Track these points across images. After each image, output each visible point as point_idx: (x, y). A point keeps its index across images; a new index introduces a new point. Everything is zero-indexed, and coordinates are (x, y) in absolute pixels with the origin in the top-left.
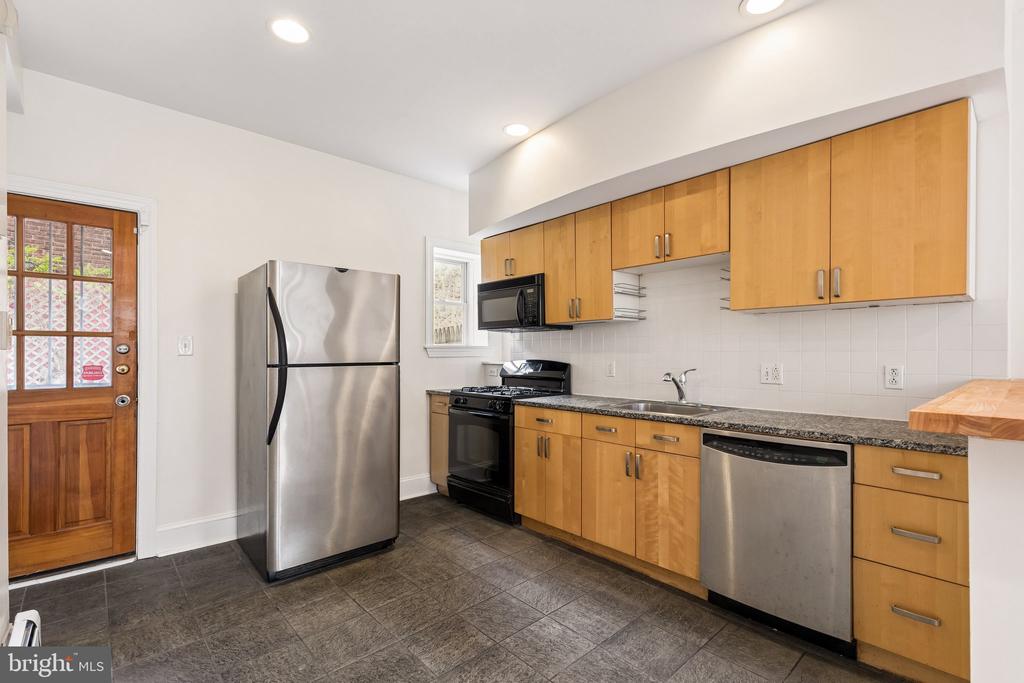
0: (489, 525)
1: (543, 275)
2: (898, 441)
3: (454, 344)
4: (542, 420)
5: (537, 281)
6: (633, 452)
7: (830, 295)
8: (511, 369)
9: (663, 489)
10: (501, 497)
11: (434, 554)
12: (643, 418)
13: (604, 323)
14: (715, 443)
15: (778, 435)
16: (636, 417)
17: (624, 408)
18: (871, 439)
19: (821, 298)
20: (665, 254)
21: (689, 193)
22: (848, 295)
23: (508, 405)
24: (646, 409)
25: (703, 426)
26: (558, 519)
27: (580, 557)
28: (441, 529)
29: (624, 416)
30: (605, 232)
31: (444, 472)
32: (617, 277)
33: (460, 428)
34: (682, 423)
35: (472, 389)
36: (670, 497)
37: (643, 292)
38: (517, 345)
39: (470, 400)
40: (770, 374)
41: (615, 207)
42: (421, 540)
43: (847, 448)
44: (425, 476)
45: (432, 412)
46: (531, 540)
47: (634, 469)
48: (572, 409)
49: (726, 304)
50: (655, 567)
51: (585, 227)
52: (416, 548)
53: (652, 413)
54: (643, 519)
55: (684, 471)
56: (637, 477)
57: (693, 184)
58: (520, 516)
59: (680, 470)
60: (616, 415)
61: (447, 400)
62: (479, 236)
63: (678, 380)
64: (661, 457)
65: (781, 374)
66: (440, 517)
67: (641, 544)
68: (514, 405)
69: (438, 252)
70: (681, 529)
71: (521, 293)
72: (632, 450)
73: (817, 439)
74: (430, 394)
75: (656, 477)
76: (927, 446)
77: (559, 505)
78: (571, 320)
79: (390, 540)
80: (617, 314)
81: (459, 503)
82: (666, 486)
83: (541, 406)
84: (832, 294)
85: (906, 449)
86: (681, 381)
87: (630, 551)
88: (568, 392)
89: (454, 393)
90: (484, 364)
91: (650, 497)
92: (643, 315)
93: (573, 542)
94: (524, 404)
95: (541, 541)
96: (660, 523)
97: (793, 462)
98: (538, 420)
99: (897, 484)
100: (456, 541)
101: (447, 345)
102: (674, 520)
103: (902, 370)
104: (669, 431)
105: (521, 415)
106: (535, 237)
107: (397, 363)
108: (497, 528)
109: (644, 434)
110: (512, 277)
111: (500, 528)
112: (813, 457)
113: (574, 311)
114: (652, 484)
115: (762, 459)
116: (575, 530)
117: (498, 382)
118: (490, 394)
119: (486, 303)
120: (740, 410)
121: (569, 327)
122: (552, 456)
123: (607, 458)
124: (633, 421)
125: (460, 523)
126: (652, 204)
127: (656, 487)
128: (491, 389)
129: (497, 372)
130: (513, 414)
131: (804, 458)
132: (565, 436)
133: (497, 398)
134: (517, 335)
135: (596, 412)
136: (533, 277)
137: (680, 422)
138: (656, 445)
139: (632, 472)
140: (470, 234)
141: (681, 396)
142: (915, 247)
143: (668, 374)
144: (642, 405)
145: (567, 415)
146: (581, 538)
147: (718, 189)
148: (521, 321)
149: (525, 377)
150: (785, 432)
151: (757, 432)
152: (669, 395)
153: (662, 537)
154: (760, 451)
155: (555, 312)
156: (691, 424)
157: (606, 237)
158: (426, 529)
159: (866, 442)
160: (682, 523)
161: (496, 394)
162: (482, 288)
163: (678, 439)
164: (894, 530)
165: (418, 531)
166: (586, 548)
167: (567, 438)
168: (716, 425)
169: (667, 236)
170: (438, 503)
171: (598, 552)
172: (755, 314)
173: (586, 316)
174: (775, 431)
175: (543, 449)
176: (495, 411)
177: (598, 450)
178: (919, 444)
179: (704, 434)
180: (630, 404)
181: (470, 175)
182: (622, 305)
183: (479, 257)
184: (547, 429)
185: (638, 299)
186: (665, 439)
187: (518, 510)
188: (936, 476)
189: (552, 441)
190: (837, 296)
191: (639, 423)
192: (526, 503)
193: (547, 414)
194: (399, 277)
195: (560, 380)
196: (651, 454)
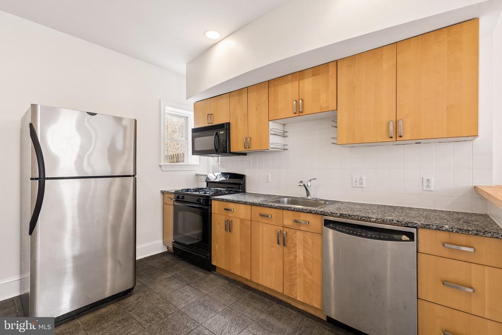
0: (196, 272)
1: (229, 123)
2: (447, 227)
3: (181, 164)
4: (228, 210)
5: (225, 127)
6: (282, 230)
7: (396, 136)
8: (212, 177)
9: (300, 253)
10: (203, 255)
11: (158, 297)
12: (287, 209)
13: (264, 151)
14: (331, 225)
15: (370, 221)
16: (283, 208)
17: (276, 202)
18: (429, 225)
19: (391, 137)
20: (299, 111)
21: (313, 76)
22: (407, 136)
23: (207, 201)
24: (289, 203)
25: (324, 215)
26: (238, 270)
27: (250, 292)
28: (166, 277)
29: (276, 208)
30: (264, 98)
31: (171, 239)
32: (272, 125)
33: (180, 214)
34: (311, 213)
35: (188, 190)
36: (304, 257)
37: (286, 134)
38: (215, 164)
39: (186, 196)
40: (358, 181)
41: (270, 84)
42: (152, 287)
43: (414, 231)
44: (160, 241)
45: (164, 204)
46: (221, 282)
47: (282, 240)
48: (245, 203)
49: (335, 141)
50: (295, 300)
51: (253, 96)
52: (147, 293)
53: (293, 206)
54: (288, 271)
55: (313, 242)
56: (284, 245)
57: (316, 70)
58: (215, 267)
59: (310, 241)
60: (271, 207)
61: (173, 196)
62: (193, 101)
63: (306, 185)
64: (298, 233)
65: (364, 182)
66: (167, 268)
67: (286, 285)
68: (211, 200)
69: (168, 109)
70: (310, 277)
71: (217, 134)
72: (281, 228)
73: (395, 224)
74: (163, 193)
75: (295, 245)
76: (466, 230)
77: (238, 261)
78: (245, 150)
79: (130, 289)
80: (271, 146)
81: (179, 257)
82: (301, 251)
83: (227, 201)
84: (398, 135)
85: (452, 231)
86: (308, 186)
87: (280, 290)
88: (243, 191)
89: (176, 192)
90: (197, 175)
91: (292, 257)
92: (286, 147)
93: (246, 283)
94: (217, 200)
95: (227, 282)
96: (298, 273)
97: (380, 239)
98: (225, 209)
99: (445, 253)
100: (174, 285)
101: (177, 164)
102: (305, 271)
103: (433, 180)
104: (303, 217)
105: (216, 206)
106: (224, 102)
107: (134, 176)
108: (201, 274)
109: (288, 219)
110: (211, 125)
111: (203, 274)
112: (392, 235)
113: (247, 145)
114: (293, 250)
115: (361, 236)
116: (247, 276)
117: (204, 185)
118: (197, 193)
119: (197, 139)
120: (342, 203)
121: (245, 154)
122: (233, 231)
123: (266, 233)
124: (281, 211)
125: (178, 272)
126: (292, 82)
127: (296, 251)
128: (198, 190)
129: (204, 179)
130: (211, 205)
131: (387, 235)
132: (241, 219)
133: (202, 196)
134: (216, 158)
135: (259, 205)
136: (223, 124)
137: (310, 212)
138: (296, 226)
139: (281, 242)
140: (187, 99)
141: (308, 194)
142: (447, 108)
143: (301, 182)
144: (286, 199)
145: (242, 206)
146: (250, 281)
147: (330, 73)
148: (217, 150)
149: (219, 183)
150: (375, 219)
151: (358, 219)
152: (301, 193)
153: (299, 281)
154: (359, 230)
155: (236, 145)
156: (317, 213)
157: (265, 101)
158: (156, 278)
159: (426, 227)
160: (311, 274)
161: (202, 193)
162: (194, 131)
163: (309, 222)
164: (444, 282)
165: (151, 280)
166: (253, 286)
167: (242, 221)
168: (332, 214)
169: (300, 101)
170: (167, 259)
171: (260, 289)
172: (349, 147)
173: (254, 147)
174: (368, 219)
175: (228, 227)
176: (200, 204)
177: (261, 228)
178: (460, 229)
179: (325, 220)
180: (278, 199)
181: (187, 64)
182: (274, 141)
183: (192, 113)
184: (230, 214)
185: (283, 138)
186: (300, 223)
187: (214, 263)
188: (471, 250)
189: (234, 223)
190: (401, 136)
191: (285, 212)
192: (218, 259)
193: (231, 206)
194: (136, 121)
195: (240, 184)
196: (292, 231)
